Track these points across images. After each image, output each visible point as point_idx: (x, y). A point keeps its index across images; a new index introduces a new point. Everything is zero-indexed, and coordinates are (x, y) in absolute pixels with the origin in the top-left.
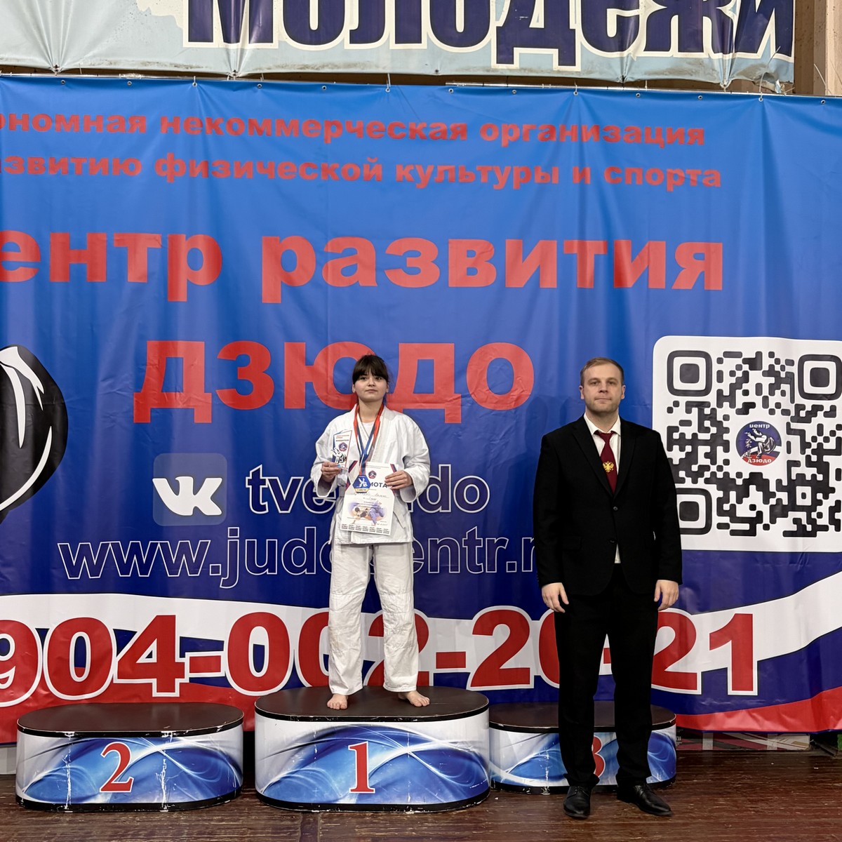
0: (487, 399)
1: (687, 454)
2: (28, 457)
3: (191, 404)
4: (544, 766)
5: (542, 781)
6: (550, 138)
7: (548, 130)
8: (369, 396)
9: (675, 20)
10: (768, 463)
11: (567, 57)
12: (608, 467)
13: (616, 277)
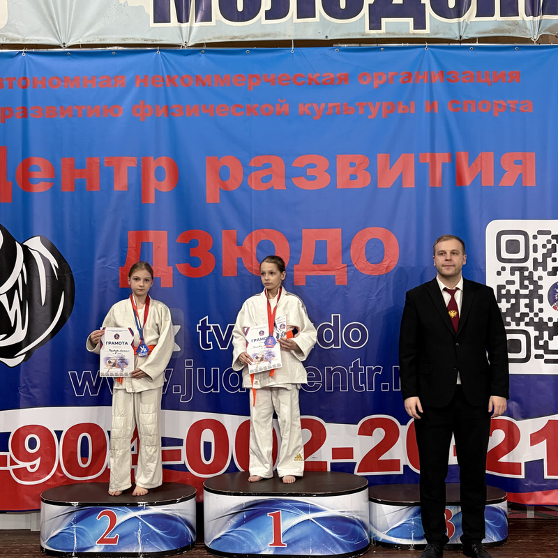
1: (512, 305)
2: (48, 313)
3: (159, 274)
4: (411, 530)
5: (409, 540)
6: (409, 81)
7: (407, 75)
11: (420, 24)
13: (458, 179)
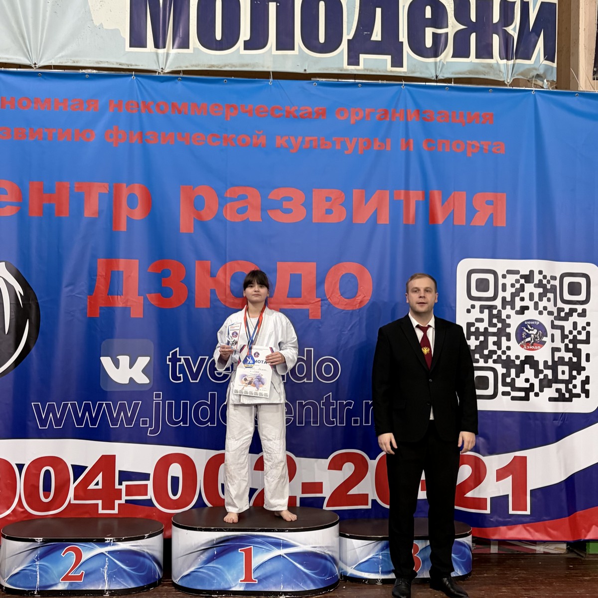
0: (340, 302)
1: (481, 342)
2: (12, 341)
3: (129, 304)
4: (378, 564)
5: (377, 575)
6: (385, 118)
7: (383, 112)
8: (255, 299)
9: (473, 37)
10: (538, 349)
11: (397, 61)
12: (425, 351)
13: (431, 217)
